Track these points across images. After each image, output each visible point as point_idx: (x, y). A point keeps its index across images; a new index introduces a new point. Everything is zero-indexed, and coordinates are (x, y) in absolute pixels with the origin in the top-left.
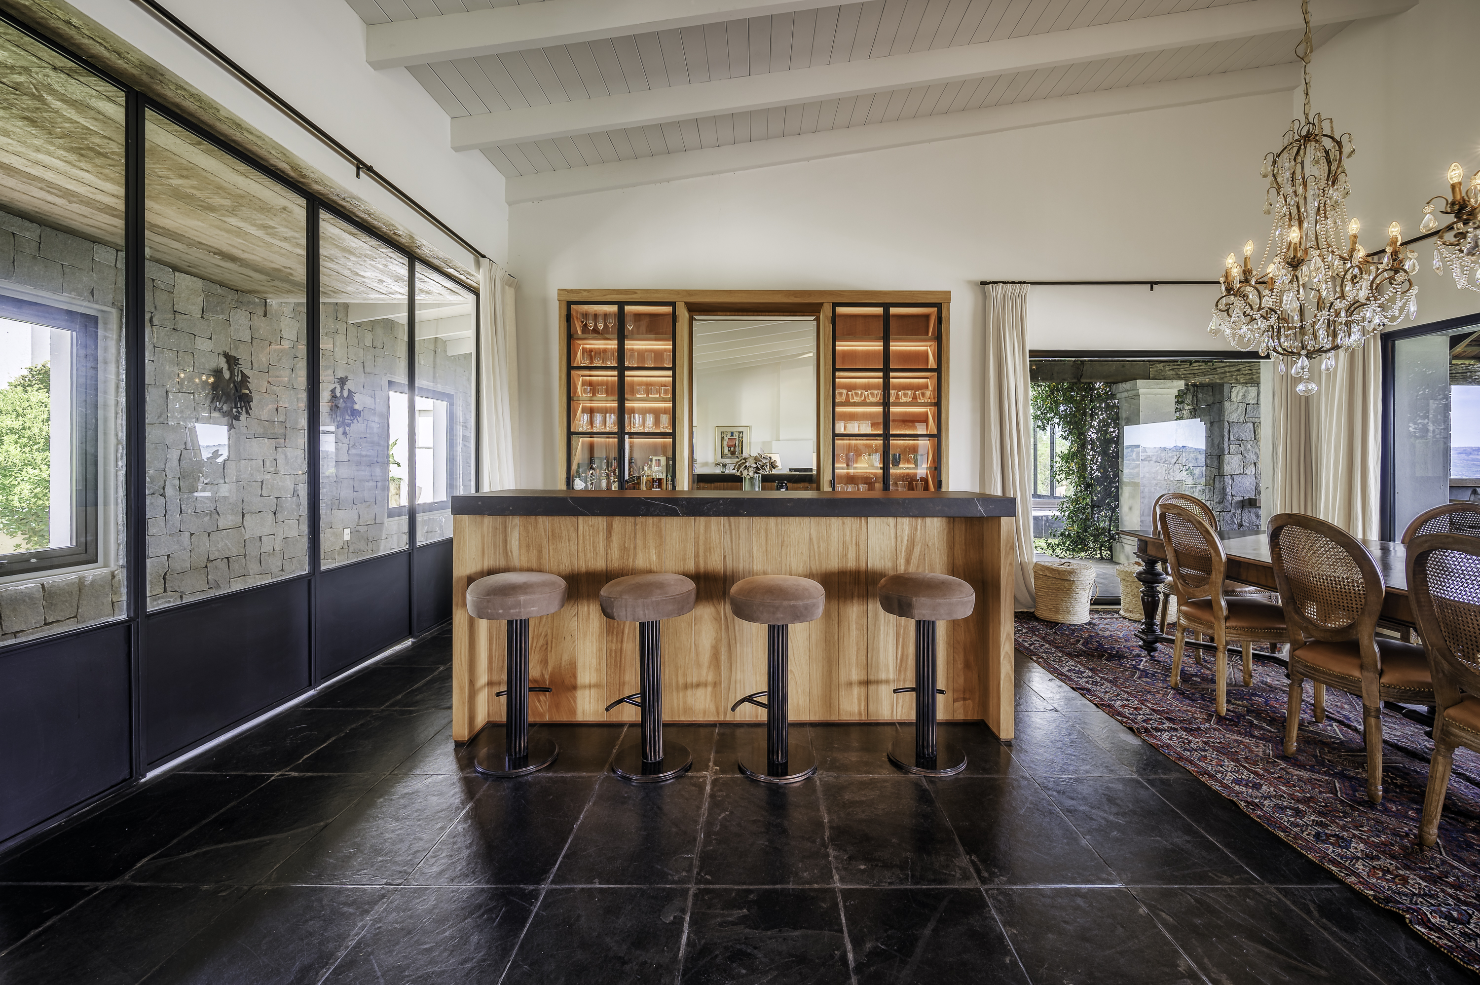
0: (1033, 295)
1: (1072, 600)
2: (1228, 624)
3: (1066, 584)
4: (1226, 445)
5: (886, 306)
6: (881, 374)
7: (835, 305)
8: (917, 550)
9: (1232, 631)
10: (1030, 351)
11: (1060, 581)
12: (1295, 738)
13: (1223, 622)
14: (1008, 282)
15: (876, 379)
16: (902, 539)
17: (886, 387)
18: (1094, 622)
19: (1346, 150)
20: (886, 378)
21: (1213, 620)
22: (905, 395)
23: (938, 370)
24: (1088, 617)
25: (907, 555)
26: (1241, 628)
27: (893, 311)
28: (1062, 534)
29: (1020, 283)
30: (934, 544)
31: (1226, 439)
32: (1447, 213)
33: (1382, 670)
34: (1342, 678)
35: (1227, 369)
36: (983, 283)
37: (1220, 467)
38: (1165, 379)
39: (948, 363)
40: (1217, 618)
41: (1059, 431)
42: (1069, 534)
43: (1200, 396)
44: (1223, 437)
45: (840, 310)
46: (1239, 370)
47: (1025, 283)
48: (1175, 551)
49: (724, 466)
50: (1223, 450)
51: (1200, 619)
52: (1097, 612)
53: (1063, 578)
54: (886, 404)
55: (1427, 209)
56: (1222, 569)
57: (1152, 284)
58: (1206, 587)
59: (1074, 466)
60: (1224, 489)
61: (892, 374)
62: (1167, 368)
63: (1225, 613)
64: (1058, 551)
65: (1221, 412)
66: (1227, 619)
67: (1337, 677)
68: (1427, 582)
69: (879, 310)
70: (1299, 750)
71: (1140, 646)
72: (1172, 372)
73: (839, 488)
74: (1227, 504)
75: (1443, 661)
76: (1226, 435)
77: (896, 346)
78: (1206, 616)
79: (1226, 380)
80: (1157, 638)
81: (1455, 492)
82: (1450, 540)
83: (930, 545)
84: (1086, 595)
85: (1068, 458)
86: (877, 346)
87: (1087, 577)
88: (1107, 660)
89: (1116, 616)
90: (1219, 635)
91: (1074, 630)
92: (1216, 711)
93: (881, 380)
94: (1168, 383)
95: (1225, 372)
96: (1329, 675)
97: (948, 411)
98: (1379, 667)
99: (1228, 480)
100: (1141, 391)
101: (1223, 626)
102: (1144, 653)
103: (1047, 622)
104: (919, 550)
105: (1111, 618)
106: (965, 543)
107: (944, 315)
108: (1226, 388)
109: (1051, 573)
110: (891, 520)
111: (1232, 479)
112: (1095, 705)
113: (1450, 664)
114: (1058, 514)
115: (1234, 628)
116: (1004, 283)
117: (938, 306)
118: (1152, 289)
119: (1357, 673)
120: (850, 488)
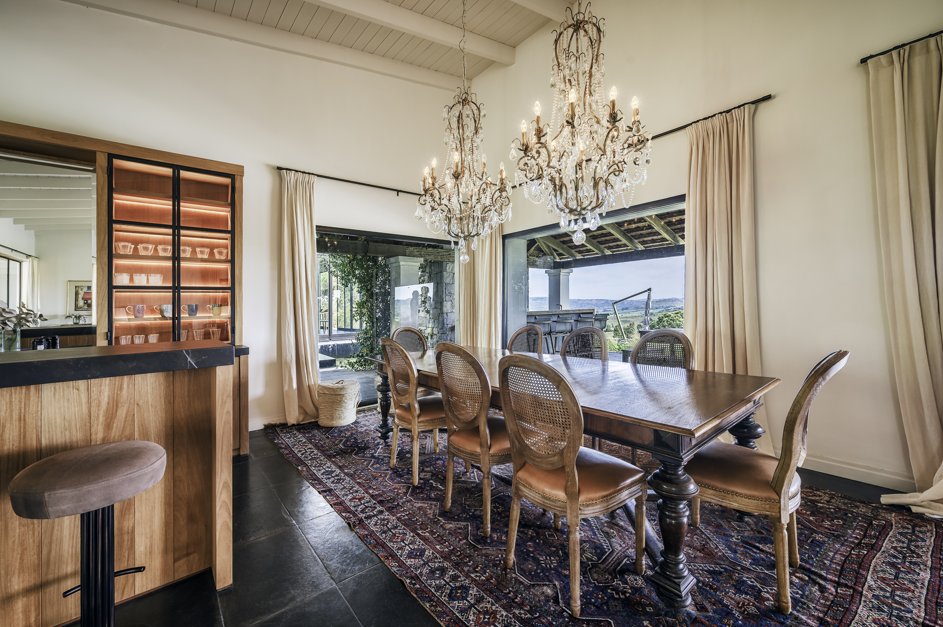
0: (319, 185)
1: (342, 409)
2: (419, 420)
3: (338, 398)
4: (444, 296)
5: (177, 168)
6: (170, 231)
7: (111, 157)
8: (122, 412)
9: (422, 424)
10: (317, 226)
11: (334, 396)
12: (450, 498)
13: (416, 419)
14: (300, 171)
15: (165, 236)
16: (100, 402)
17: (176, 245)
18: (359, 420)
19: (482, 114)
20: (176, 237)
21: (411, 418)
22: (202, 252)
23: (232, 232)
24: (355, 417)
25: (106, 419)
26: (427, 421)
27: (184, 174)
28: (358, 355)
29: (309, 174)
30: (147, 402)
31: (444, 293)
32: (521, 150)
33: (490, 444)
34: (472, 454)
35: (444, 253)
36: (280, 169)
37: (441, 309)
38: (414, 257)
39: (241, 227)
40: (413, 417)
41: (356, 288)
42: (362, 355)
43: (433, 268)
44: (443, 291)
45: (117, 163)
46: (450, 254)
47: (313, 174)
48: (393, 370)
49: (78, 317)
50: (443, 300)
51: (404, 418)
52: (364, 411)
53: (336, 393)
54: (176, 258)
55: (513, 145)
56: (415, 382)
57: (398, 191)
58: (407, 396)
59: (364, 311)
60: (443, 321)
61: (183, 232)
62: (415, 250)
63: (418, 412)
64: (356, 366)
65: (442, 277)
66: (419, 416)
67: (469, 454)
68: (509, 387)
69: (168, 171)
70: (452, 506)
71: (379, 437)
72: (418, 253)
73: (124, 341)
74: (445, 329)
75: (516, 441)
76: (444, 290)
77: (187, 207)
78: (407, 415)
79: (444, 259)
80: (389, 429)
81: (530, 318)
82: (518, 359)
83: (141, 403)
84: (353, 403)
85: (361, 305)
86: (166, 205)
87: (353, 390)
88: (355, 454)
89: (375, 412)
90: (414, 429)
91: (341, 430)
92: (412, 483)
93: (171, 237)
94: (415, 259)
95: (443, 255)
96: (465, 453)
97: (241, 268)
98: (489, 443)
99: (445, 315)
100: (401, 263)
101: (417, 422)
102: (382, 441)
103: (325, 427)
104: (125, 411)
105: (371, 415)
106: (189, 395)
107: (237, 185)
108: (444, 263)
109: (328, 391)
110: (82, 384)
111: (447, 315)
112: (331, 505)
113: (519, 442)
114: (355, 341)
115: (422, 422)
116: (296, 171)
117: (231, 176)
118: (398, 195)
119: (478, 450)
120: (139, 340)
